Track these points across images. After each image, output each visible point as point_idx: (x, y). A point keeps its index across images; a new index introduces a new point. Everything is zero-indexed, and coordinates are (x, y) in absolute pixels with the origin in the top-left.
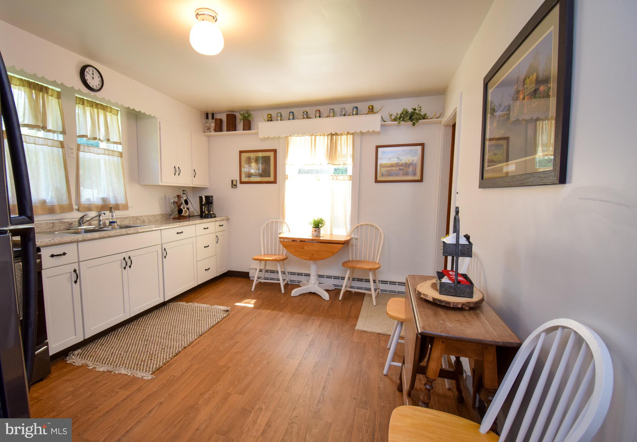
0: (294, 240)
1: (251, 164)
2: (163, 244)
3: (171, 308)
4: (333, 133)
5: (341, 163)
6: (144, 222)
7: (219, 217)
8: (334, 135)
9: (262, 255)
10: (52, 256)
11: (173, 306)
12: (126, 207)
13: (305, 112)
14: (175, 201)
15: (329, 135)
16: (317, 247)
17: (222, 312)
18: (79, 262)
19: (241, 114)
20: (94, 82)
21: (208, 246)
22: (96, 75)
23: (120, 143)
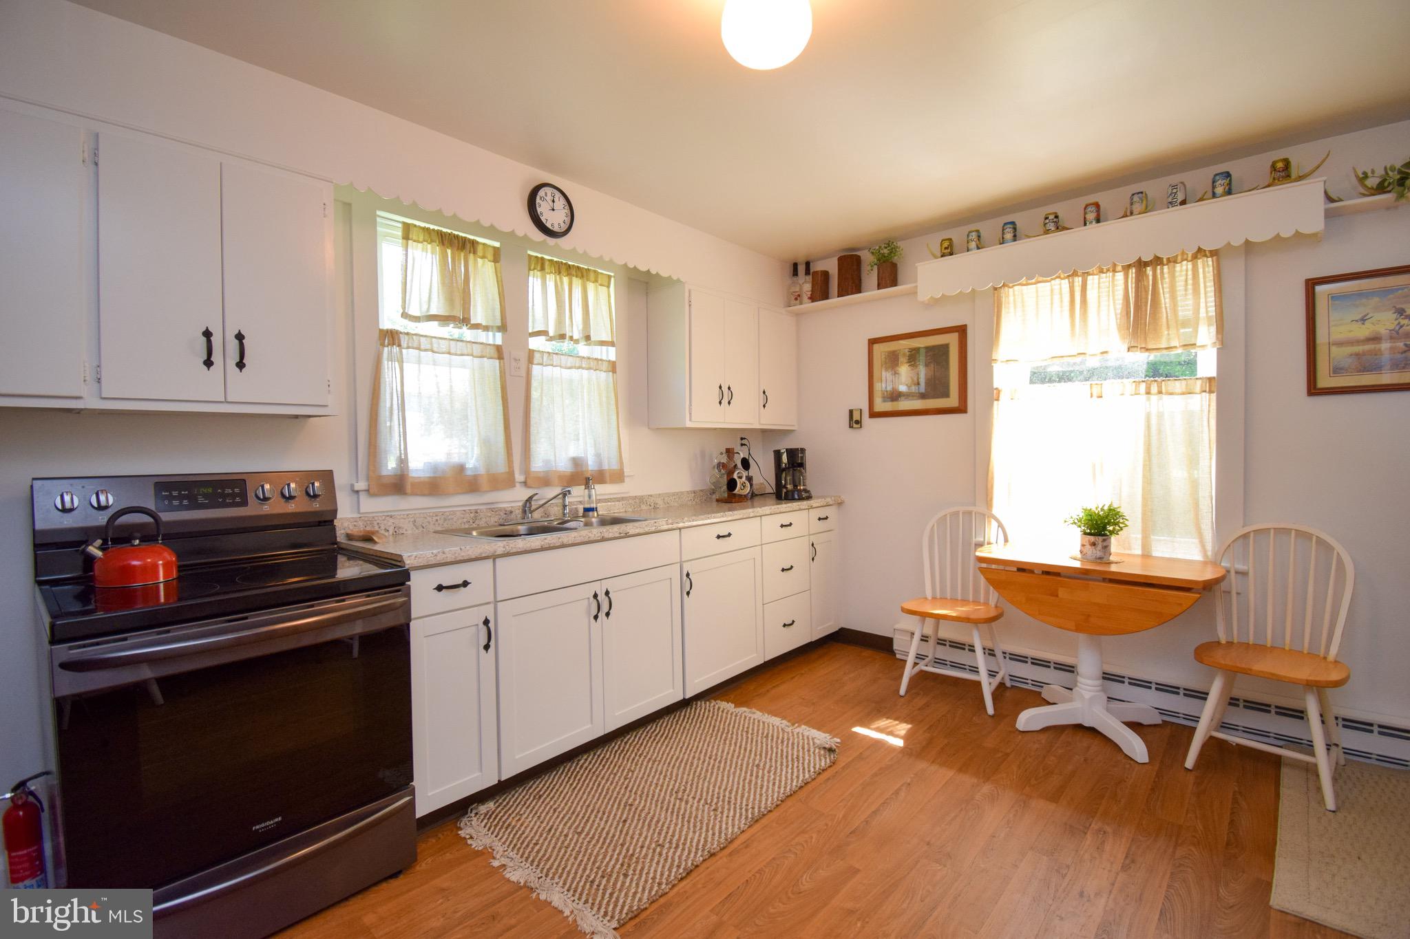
0: (1023, 569)
1: (897, 368)
2: (685, 561)
3: (699, 714)
4: (1143, 259)
5: (1175, 343)
6: (655, 508)
7: (818, 497)
8: (1146, 264)
9: (926, 598)
10: (440, 588)
11: (705, 709)
12: (618, 477)
13: (1051, 217)
14: (722, 462)
15: (1129, 266)
16: (1101, 594)
17: (817, 751)
18: (496, 602)
19: (872, 253)
20: (554, 217)
21: (792, 567)
22: (560, 202)
23: (612, 344)
